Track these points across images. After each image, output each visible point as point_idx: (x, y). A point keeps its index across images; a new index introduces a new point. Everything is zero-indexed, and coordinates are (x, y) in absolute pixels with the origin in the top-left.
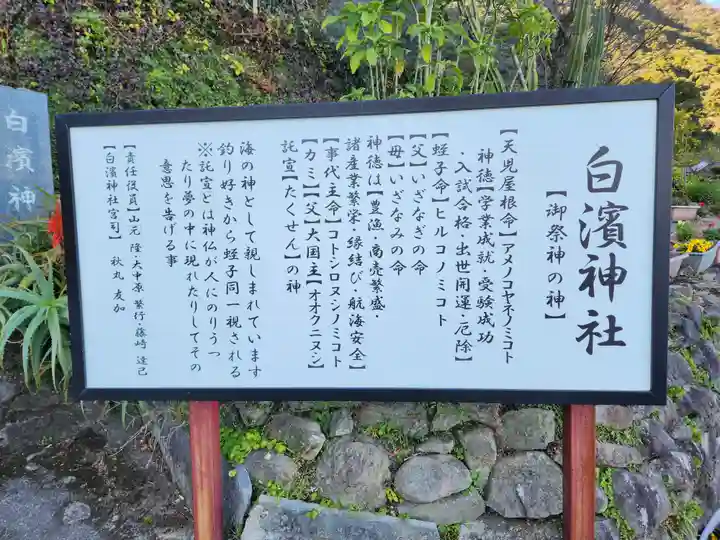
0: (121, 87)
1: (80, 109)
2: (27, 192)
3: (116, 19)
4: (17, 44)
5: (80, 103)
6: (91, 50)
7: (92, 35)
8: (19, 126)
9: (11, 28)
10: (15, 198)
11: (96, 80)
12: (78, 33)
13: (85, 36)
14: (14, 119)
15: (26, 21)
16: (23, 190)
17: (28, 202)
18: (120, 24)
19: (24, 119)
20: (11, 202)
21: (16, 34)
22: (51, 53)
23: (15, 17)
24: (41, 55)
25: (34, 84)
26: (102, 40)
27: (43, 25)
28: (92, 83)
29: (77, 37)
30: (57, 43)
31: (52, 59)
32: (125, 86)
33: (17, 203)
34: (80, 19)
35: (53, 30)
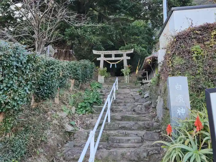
0: (208, 67)
1: (194, 78)
2: (183, 109)
3: (205, 45)
4: (174, 61)
5: (194, 76)
6: (197, 58)
7: (197, 53)
8: (179, 88)
9: (172, 57)
10: (179, 112)
11: (199, 67)
12: (192, 53)
13: (195, 53)
14: (178, 86)
15: (177, 54)
16: (181, 109)
17: (183, 112)
18: (206, 46)
19: (181, 86)
20: (178, 113)
21: (174, 59)
22: (184, 62)
23: (173, 54)
24: (181, 63)
25: (180, 73)
26: (200, 53)
27: (181, 54)
28: (198, 68)
29: (192, 55)
30: (186, 59)
31: (185, 63)
32: (210, 67)
33: (180, 113)
34: (193, 49)
35: (184, 54)
